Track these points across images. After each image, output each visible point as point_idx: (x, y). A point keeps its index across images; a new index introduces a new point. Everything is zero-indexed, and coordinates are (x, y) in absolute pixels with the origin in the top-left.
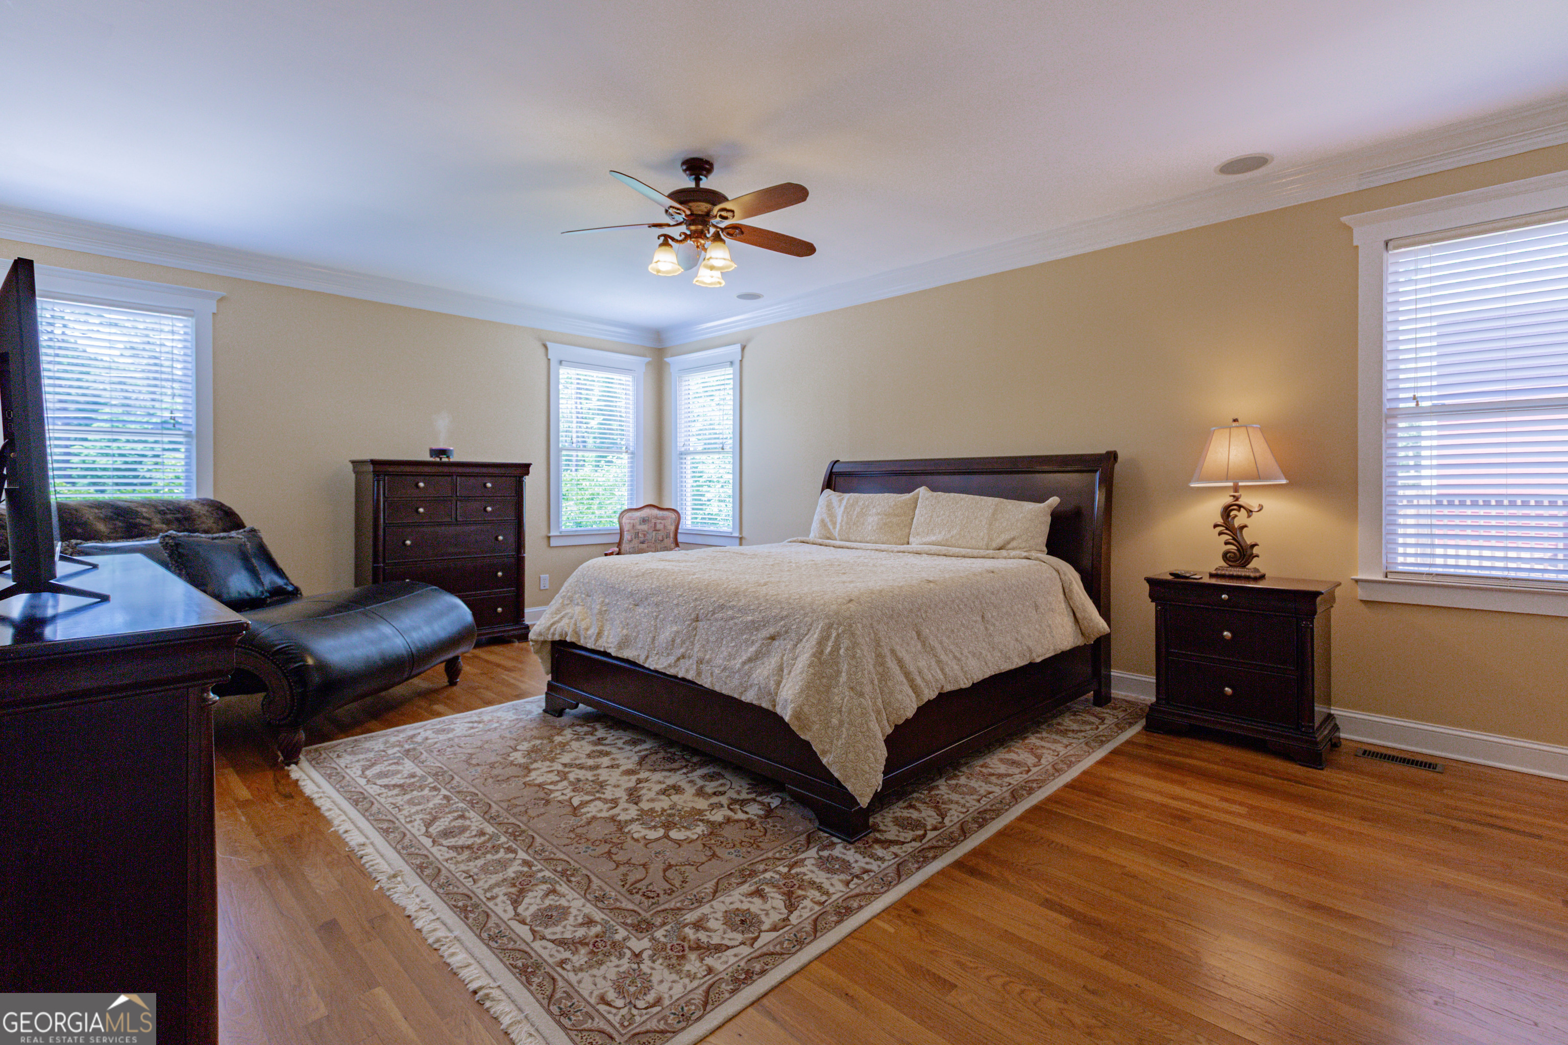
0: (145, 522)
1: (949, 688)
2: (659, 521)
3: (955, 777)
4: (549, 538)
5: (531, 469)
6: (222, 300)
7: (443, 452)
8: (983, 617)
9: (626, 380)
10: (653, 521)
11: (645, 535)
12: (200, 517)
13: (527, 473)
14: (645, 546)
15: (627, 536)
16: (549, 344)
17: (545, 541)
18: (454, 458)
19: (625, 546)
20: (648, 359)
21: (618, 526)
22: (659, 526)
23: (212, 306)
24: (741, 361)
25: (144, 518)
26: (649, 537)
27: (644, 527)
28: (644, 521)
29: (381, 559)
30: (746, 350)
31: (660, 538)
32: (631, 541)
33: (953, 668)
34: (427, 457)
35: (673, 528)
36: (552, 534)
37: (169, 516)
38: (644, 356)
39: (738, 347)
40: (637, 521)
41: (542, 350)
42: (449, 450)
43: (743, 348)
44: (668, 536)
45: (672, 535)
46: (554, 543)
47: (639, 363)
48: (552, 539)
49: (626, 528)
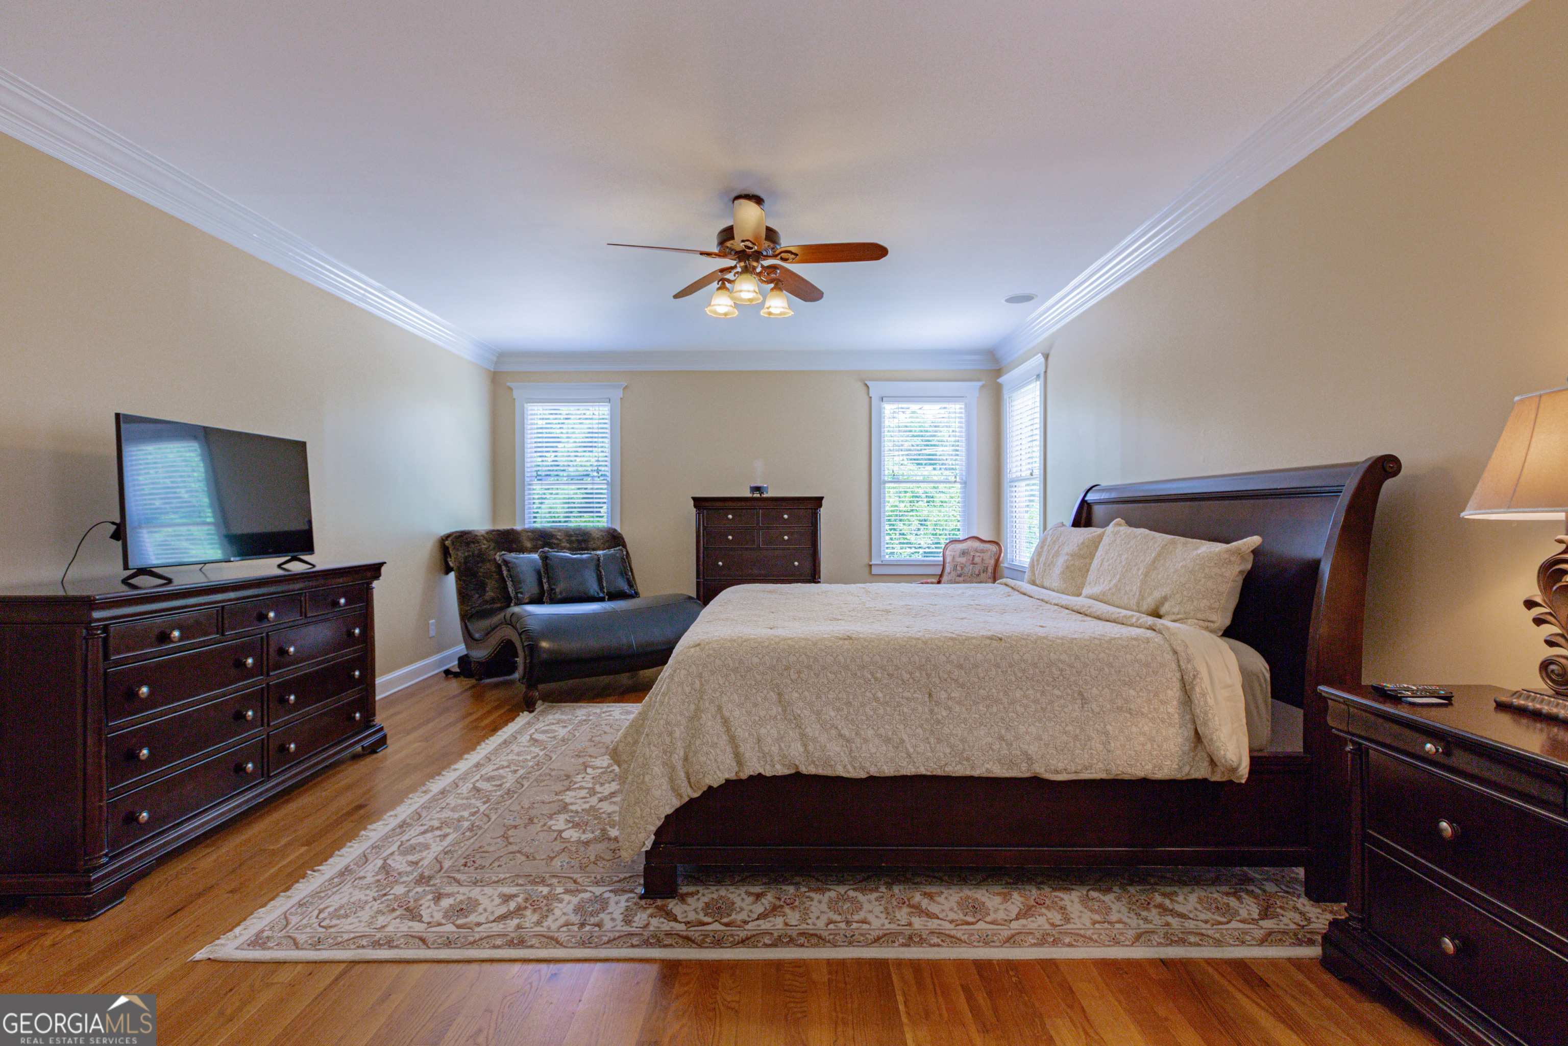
0: (556, 542)
1: (808, 769)
2: (978, 554)
3: (863, 891)
4: (871, 566)
5: (824, 502)
6: (626, 387)
7: (758, 489)
8: (930, 695)
9: (957, 408)
10: (972, 554)
11: (962, 568)
12: (594, 539)
13: (820, 506)
14: (961, 579)
15: (948, 569)
16: (868, 383)
17: (867, 570)
18: (770, 494)
19: (945, 578)
20: (980, 384)
21: (941, 559)
22: (977, 560)
23: (619, 393)
24: (1046, 372)
25: (557, 539)
26: (966, 570)
27: (963, 560)
28: (964, 553)
29: (701, 576)
30: (1050, 359)
31: (977, 572)
32: (950, 573)
33: (834, 748)
34: (748, 494)
35: (992, 562)
36: (873, 562)
37: (574, 538)
38: (979, 380)
39: (1039, 358)
40: (958, 553)
41: (865, 388)
42: (763, 487)
43: (1046, 357)
44: (985, 570)
45: (990, 570)
46: (875, 571)
47: (972, 389)
48: (873, 568)
49: (948, 559)
